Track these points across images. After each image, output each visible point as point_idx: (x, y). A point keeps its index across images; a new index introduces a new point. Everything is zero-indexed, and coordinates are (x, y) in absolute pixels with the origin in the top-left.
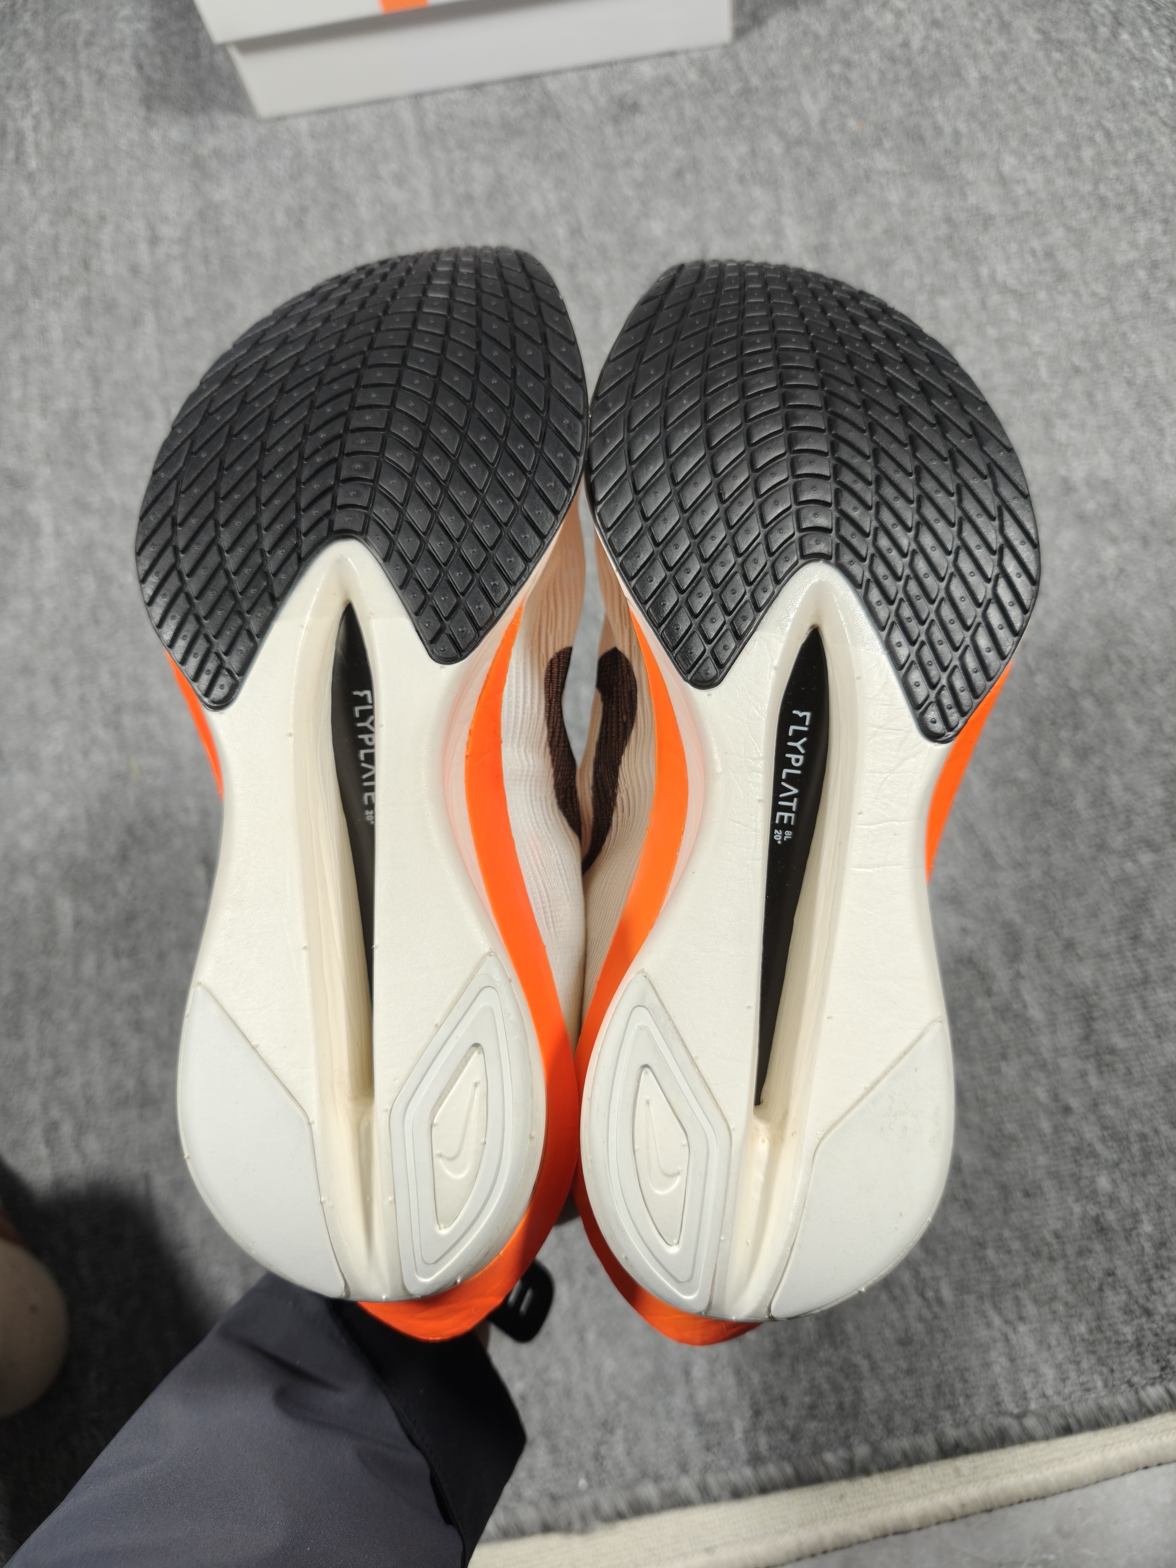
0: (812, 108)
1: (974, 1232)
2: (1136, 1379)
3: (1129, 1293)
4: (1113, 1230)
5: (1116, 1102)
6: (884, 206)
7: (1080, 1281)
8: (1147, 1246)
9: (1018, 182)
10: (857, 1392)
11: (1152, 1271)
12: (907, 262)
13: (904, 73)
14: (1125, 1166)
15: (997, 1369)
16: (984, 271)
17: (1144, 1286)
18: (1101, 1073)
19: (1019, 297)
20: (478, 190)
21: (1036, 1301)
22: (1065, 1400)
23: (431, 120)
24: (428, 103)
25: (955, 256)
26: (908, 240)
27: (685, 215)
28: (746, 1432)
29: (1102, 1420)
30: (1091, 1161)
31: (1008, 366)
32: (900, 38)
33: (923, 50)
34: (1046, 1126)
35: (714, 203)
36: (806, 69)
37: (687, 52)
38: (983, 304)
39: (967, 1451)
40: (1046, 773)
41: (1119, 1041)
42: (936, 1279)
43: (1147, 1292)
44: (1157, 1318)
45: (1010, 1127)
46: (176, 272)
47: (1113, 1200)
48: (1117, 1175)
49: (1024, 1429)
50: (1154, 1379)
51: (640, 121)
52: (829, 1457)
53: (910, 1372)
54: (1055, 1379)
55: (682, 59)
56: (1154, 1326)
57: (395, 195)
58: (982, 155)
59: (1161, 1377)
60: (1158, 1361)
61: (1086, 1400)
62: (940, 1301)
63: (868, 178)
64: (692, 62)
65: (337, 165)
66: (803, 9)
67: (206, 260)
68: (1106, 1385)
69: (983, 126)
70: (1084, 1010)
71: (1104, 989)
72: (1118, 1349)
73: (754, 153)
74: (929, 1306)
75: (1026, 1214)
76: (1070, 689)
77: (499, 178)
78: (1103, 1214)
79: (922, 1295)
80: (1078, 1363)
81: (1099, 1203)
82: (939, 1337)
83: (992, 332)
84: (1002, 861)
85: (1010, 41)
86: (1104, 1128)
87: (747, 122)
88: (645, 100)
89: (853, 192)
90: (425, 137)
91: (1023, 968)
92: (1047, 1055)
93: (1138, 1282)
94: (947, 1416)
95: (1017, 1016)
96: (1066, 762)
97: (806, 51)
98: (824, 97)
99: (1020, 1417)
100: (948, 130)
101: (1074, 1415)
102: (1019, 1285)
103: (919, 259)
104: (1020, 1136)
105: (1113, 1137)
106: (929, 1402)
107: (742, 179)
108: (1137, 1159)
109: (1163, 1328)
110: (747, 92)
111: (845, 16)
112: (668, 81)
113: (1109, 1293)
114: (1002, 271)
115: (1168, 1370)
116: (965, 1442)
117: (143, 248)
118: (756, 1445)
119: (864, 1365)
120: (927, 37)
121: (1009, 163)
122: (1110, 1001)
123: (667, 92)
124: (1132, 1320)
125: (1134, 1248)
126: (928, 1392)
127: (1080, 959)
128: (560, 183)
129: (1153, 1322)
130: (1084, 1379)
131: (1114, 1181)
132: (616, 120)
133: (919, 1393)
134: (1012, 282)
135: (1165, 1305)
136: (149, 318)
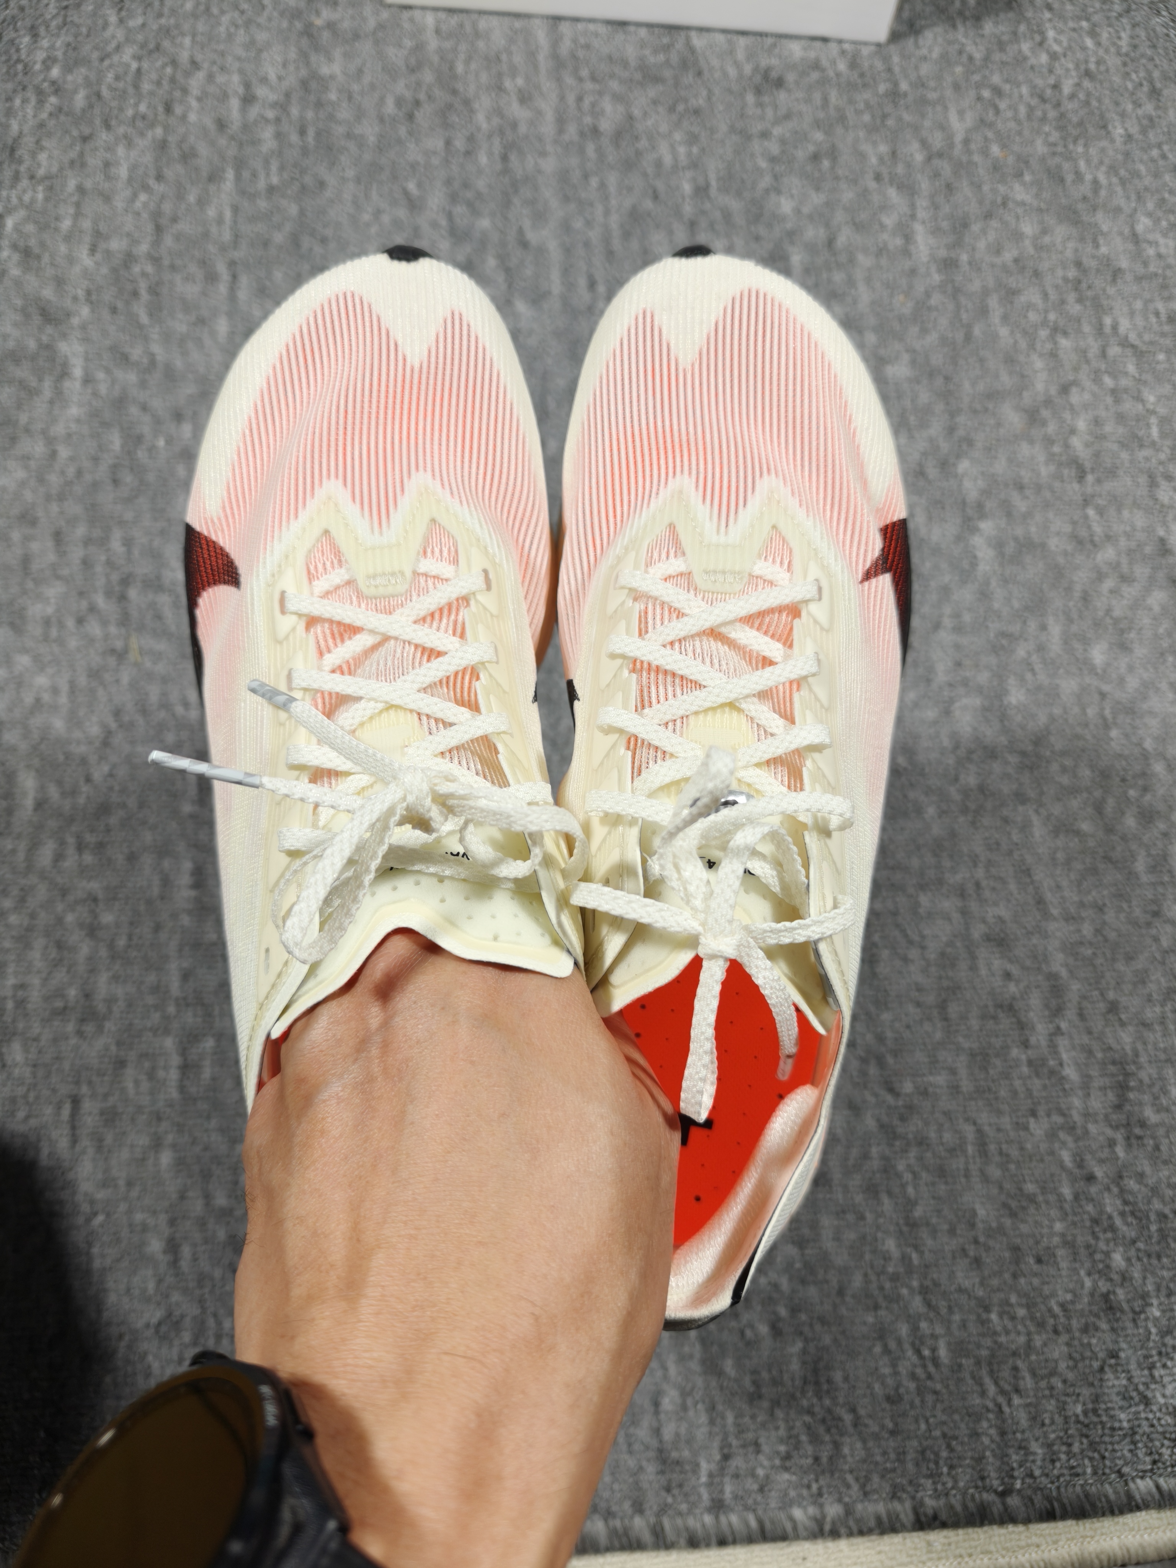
0: (959, 126)
1: (980, 1293)
2: (1126, 1470)
3: (1129, 1379)
4: (1122, 1311)
5: (1140, 1176)
6: (1018, 236)
7: (1083, 1358)
8: (1154, 1330)
9: (1150, 243)
10: (837, 1445)
11: (1156, 1358)
12: (1032, 295)
13: (1052, 114)
14: (1141, 1245)
15: (986, 1441)
16: (1108, 321)
17: (1146, 1372)
18: (1129, 1146)
19: (1139, 354)
20: (606, 125)
21: (1034, 1374)
22: (1052, 1483)
23: (566, 46)
24: (565, 28)
25: (1080, 300)
26: (1036, 274)
27: (817, 199)
28: (711, 1475)
29: (1088, 1507)
30: (1109, 1235)
31: (1121, 418)
32: (1052, 81)
33: (1072, 96)
34: (1067, 1192)
35: (848, 195)
36: (957, 87)
37: (840, 41)
38: (1103, 354)
39: (944, 1525)
40: (1109, 830)
41: (1151, 1115)
42: (934, 1337)
43: (1149, 1380)
44: (1155, 1408)
45: (1030, 1187)
46: (267, 134)
47: (1125, 1278)
48: (1132, 1253)
49: (1006, 1507)
50: (1145, 1471)
51: (782, 96)
52: (798, 1513)
53: (893, 1433)
54: (1044, 1460)
55: (834, 48)
56: (1151, 1416)
57: (516, 110)
58: (1118, 210)
59: (1152, 1470)
60: (1151, 1454)
61: (1074, 1485)
62: (935, 1361)
63: (1004, 204)
64: (843, 52)
65: (460, 68)
66: (961, 28)
67: (302, 132)
68: (1095, 1473)
69: (1123, 182)
70: (1121, 1078)
71: (1143, 1059)
72: (1112, 1436)
73: (894, 153)
74: (924, 1366)
75: (1036, 1281)
76: (1144, 749)
77: (630, 118)
78: (1114, 1293)
79: (918, 1352)
80: (1070, 1445)
81: (1111, 1280)
82: (930, 1398)
83: (1108, 381)
84: (1055, 912)
85: (1157, 108)
86: (1126, 1203)
87: (890, 122)
88: (790, 77)
89: (988, 216)
90: (558, 63)
91: (1064, 1025)
92: (1076, 1117)
93: (1140, 1366)
94: (928, 1483)
95: (1052, 1073)
96: (1130, 822)
97: (959, 70)
98: (970, 119)
99: (1003, 1494)
100: (1088, 177)
101: (1059, 1500)
102: (1020, 1356)
103: (1045, 295)
104: (1040, 1198)
105: (1133, 1213)
106: (910, 1466)
107: (878, 178)
108: (1154, 1240)
109: (1159, 1419)
110: (894, 95)
111: (1001, 46)
112: (816, 65)
113: (1109, 1375)
114: (1124, 325)
115: (1160, 1465)
116: (944, 1516)
117: (235, 103)
118: (722, 1491)
119: (848, 1418)
120: (1078, 85)
121: (1143, 223)
122: (1147, 1073)
123: (815, 76)
124: (1130, 1406)
125: (1141, 1331)
126: (911, 1456)
127: (1123, 1024)
128: (692, 139)
129: (1151, 1411)
130: (1073, 1462)
131: (1128, 1260)
132: (758, 91)
133: (901, 1456)
134: (1133, 337)
135: (1164, 1396)
136: (230, 174)
